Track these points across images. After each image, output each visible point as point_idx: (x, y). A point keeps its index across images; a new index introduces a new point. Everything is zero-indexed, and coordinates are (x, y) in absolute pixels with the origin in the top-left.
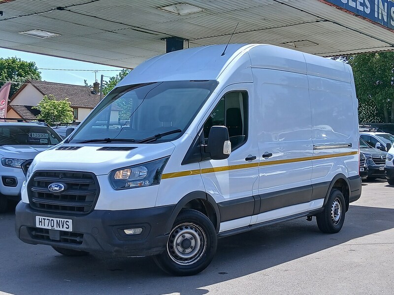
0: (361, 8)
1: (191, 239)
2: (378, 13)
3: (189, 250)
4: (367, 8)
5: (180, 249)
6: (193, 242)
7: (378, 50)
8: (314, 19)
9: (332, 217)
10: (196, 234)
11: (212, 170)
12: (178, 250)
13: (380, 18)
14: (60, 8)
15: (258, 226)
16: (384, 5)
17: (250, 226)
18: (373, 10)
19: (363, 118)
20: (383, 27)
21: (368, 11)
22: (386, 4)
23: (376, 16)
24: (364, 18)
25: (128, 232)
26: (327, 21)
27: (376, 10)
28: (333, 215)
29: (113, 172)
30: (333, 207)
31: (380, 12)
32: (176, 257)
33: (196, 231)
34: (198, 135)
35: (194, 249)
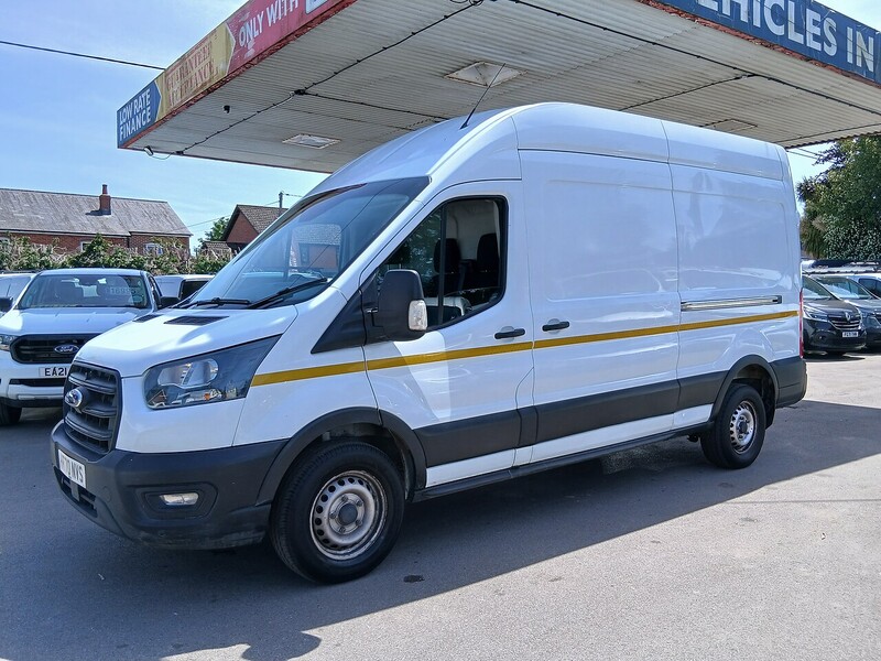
0: (817, 46)
1: (358, 504)
2: (855, 56)
3: (351, 528)
4: (829, 45)
5: (335, 525)
6: (360, 510)
7: (871, 130)
8: (731, 73)
9: (733, 438)
10: (368, 495)
11: (401, 362)
12: (330, 528)
13: (859, 64)
14: (299, 92)
15: (538, 468)
16: (866, 42)
17: (514, 468)
18: (842, 50)
19: (870, 252)
20: (866, 81)
21: (832, 51)
22: (871, 40)
23: (850, 60)
24: (825, 65)
25: (170, 499)
26: (754, 75)
27: (850, 48)
28: (735, 435)
29: (155, 370)
30: (734, 419)
31: (859, 53)
32: (326, 542)
33: (368, 488)
34: (360, 289)
35: (360, 526)
